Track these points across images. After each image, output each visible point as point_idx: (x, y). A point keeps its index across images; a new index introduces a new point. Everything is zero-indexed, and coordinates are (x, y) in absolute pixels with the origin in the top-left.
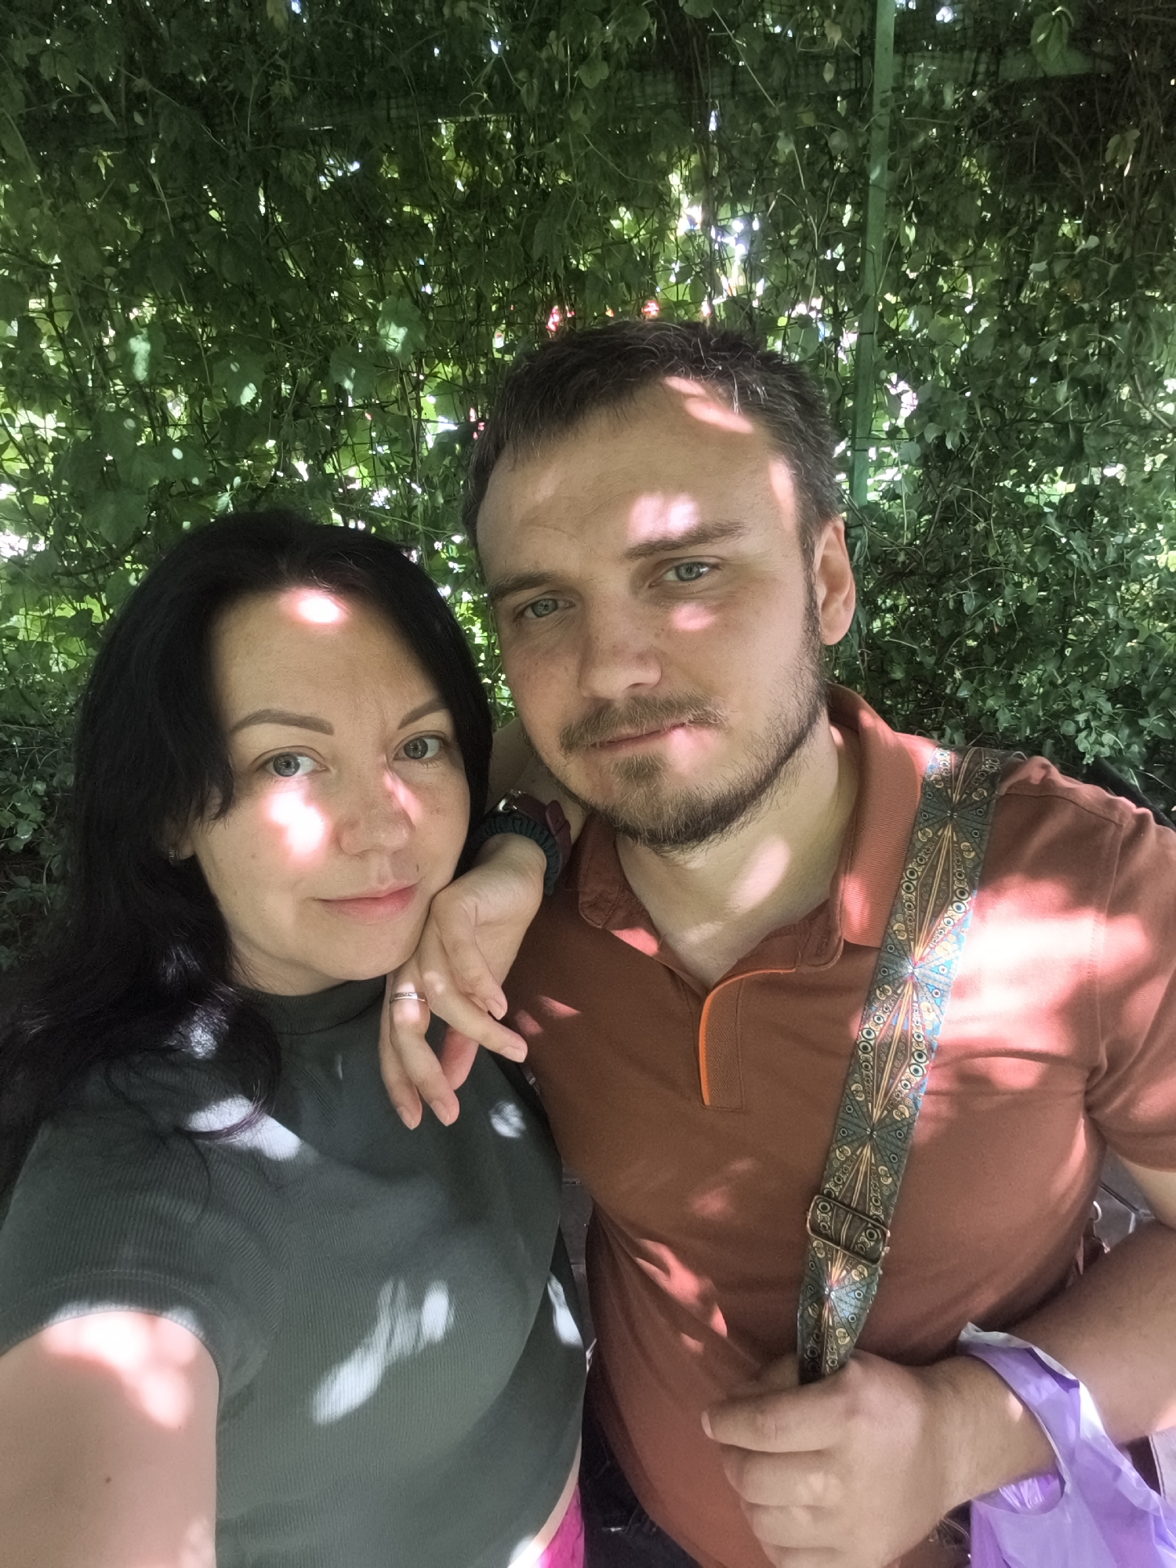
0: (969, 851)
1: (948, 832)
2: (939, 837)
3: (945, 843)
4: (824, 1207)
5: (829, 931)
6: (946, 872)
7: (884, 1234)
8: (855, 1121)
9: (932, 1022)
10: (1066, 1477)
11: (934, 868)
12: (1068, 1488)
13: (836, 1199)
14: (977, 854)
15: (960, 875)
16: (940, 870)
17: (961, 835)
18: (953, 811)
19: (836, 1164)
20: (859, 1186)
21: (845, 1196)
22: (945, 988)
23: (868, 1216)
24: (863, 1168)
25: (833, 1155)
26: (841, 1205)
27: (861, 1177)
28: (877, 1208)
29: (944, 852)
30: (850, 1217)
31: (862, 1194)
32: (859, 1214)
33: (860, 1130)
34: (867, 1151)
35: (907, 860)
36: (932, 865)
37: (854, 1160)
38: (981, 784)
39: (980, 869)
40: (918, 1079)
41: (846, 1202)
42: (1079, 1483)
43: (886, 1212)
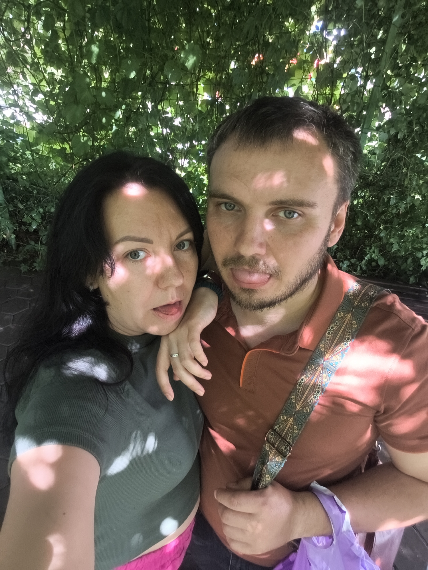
0: (355, 324)
1: (349, 316)
2: (346, 317)
3: (347, 320)
4: (272, 434)
5: (295, 343)
6: (344, 330)
7: (290, 449)
8: (290, 408)
9: (325, 382)
10: (335, 539)
11: (341, 327)
12: (334, 543)
13: (277, 432)
14: (357, 326)
15: (349, 333)
16: (342, 329)
17: (353, 318)
18: (353, 308)
19: (280, 421)
20: (286, 430)
21: (280, 432)
22: (333, 371)
23: (286, 441)
24: (289, 425)
25: (279, 418)
26: (278, 435)
27: (287, 427)
28: (290, 439)
29: (346, 323)
30: (280, 439)
31: (286, 434)
32: (284, 439)
33: (290, 412)
34: (291, 420)
35: (331, 323)
36: (340, 326)
37: (286, 421)
38: (367, 300)
39: (357, 332)
40: (315, 400)
41: (280, 434)
42: (338, 541)
43: (293, 442)
